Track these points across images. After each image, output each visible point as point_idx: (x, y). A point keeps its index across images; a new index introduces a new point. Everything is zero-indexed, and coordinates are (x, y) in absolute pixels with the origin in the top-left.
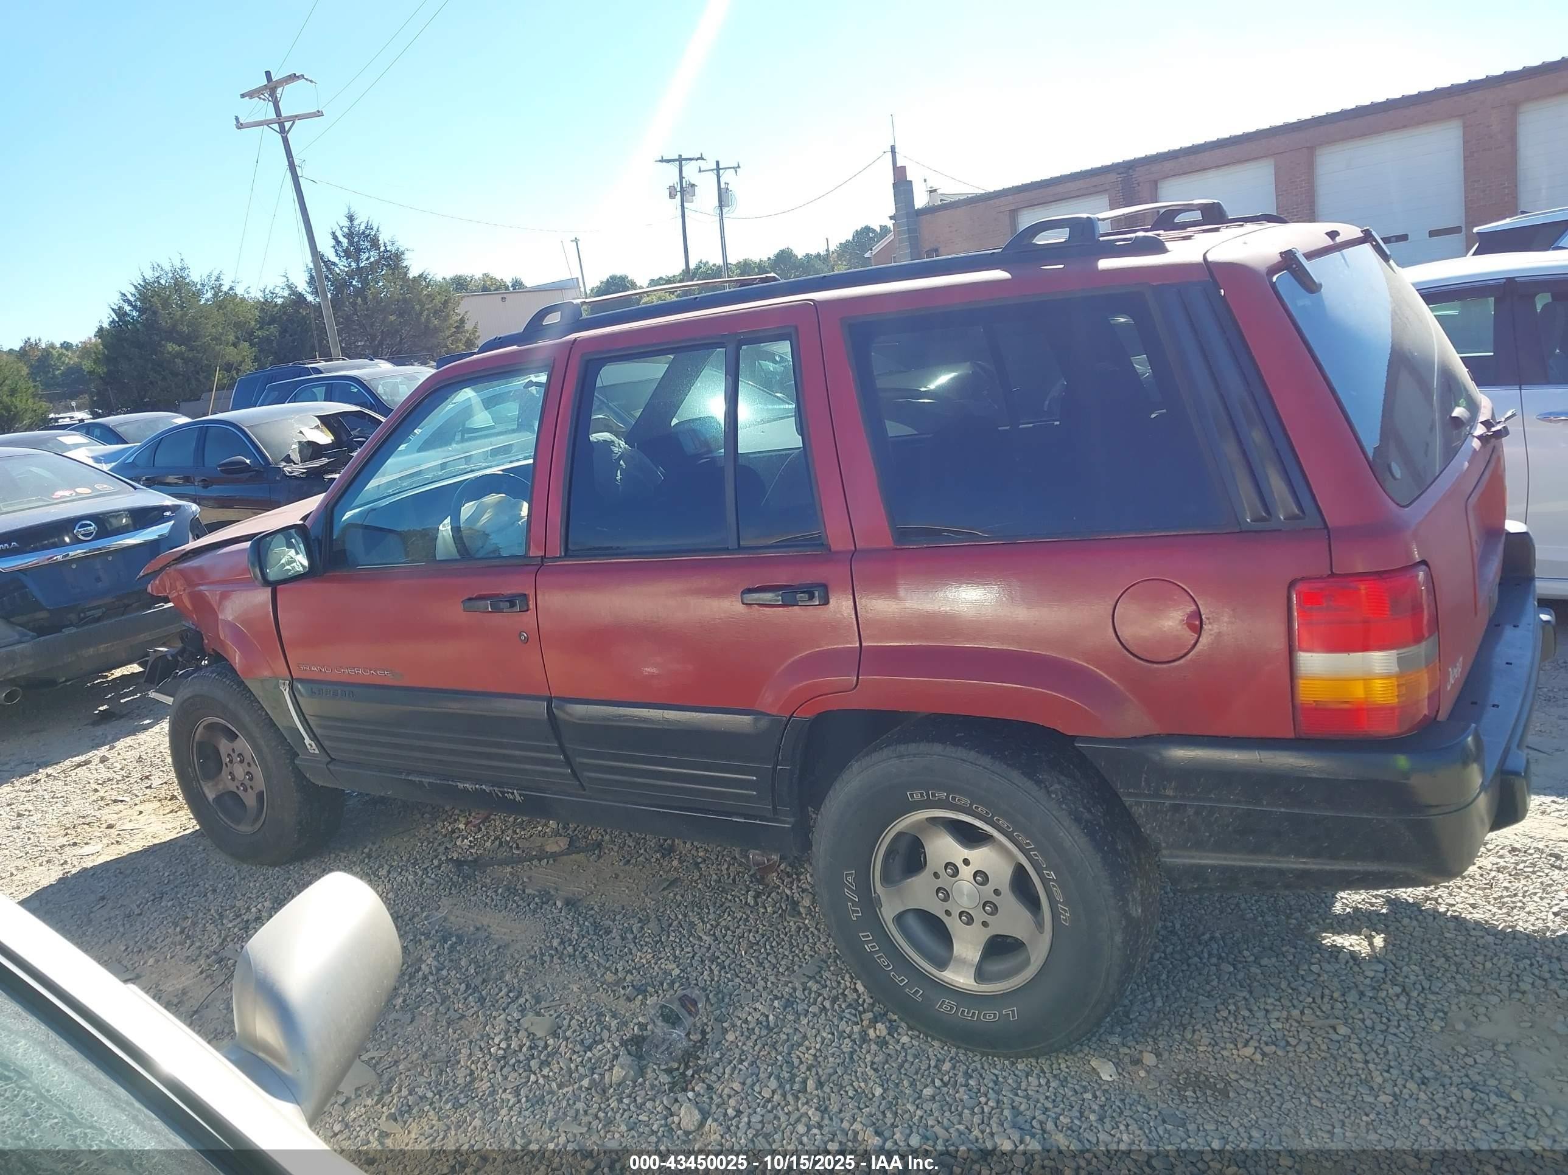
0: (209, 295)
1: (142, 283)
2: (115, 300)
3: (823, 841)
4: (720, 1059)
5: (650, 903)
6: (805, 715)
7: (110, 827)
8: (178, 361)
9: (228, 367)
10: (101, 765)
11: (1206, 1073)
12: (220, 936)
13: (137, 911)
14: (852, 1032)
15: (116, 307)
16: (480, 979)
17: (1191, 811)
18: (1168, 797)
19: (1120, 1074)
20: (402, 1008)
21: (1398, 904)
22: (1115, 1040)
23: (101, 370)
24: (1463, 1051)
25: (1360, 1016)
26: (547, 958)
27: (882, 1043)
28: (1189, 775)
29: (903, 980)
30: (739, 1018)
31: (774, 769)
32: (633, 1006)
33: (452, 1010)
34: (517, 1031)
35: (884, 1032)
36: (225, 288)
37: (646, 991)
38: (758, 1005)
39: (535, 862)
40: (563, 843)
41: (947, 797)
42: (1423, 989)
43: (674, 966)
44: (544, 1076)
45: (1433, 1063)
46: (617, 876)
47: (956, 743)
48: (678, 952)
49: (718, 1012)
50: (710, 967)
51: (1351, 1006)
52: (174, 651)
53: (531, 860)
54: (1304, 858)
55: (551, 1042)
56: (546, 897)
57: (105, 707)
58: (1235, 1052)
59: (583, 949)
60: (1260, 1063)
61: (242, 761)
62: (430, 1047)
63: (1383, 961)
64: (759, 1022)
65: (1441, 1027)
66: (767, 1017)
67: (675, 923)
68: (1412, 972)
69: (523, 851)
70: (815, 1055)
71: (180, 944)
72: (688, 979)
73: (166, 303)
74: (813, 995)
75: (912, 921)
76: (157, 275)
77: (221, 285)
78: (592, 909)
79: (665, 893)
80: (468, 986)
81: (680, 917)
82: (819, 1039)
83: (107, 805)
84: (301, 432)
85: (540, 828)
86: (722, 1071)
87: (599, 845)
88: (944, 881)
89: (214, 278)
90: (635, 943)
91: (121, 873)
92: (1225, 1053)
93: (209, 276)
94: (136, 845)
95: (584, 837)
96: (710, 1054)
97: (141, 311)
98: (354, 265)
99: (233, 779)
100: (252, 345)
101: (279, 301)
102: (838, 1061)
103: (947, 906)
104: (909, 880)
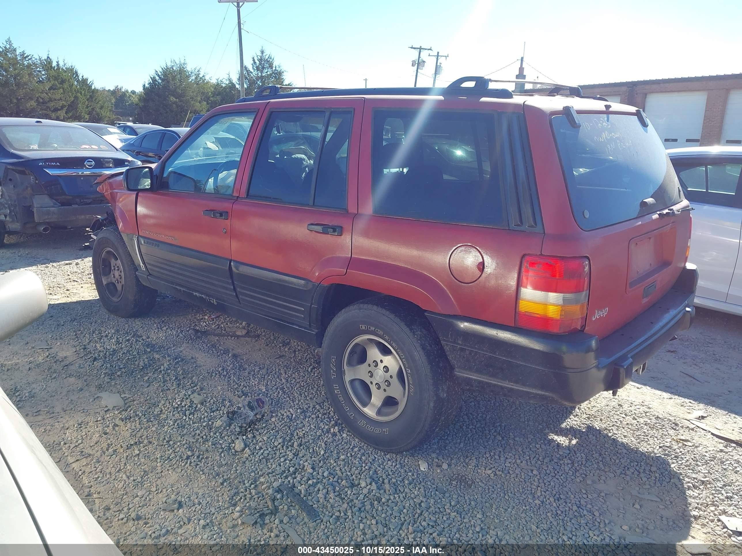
0: (193, 78)
1: (165, 68)
2: (153, 74)
3: (326, 341)
4: (265, 427)
5: (268, 362)
6: (325, 284)
7: (68, 290)
8: (174, 106)
9: (195, 112)
10: (75, 266)
11: (466, 477)
12: (89, 340)
13: (62, 324)
14: (324, 428)
15: (152, 77)
16: (182, 376)
17: (467, 352)
18: (459, 344)
19: (429, 469)
20: (146, 381)
21: (592, 429)
22: (434, 455)
23: (141, 104)
24: (584, 492)
25: (546, 468)
26: (214, 374)
27: (334, 435)
28: (467, 335)
29: (347, 409)
30: (281, 413)
31: (311, 306)
32: (239, 400)
33: (166, 386)
34: (187, 399)
35: (337, 431)
36: (201, 76)
37: (247, 395)
38: (291, 410)
39: (229, 337)
40: (244, 332)
41: (375, 329)
42: (582, 464)
43: (264, 388)
44: (189, 418)
45: (568, 493)
46: (260, 350)
47: (383, 307)
48: (269, 383)
49: (273, 409)
50: (279, 392)
51: (545, 463)
52: (103, 218)
53: (228, 336)
54: (511, 383)
55: (199, 406)
56: (226, 352)
57: (88, 244)
58: (483, 471)
59: (231, 374)
60: (492, 478)
61: (118, 270)
62: (150, 398)
63: (571, 450)
64: (288, 416)
65: (581, 481)
66: (292, 415)
67: (274, 372)
68: (581, 456)
69: (227, 332)
70: (304, 434)
71: (73, 339)
72: (267, 394)
73: (174, 78)
74: (316, 410)
75: (357, 384)
76: (173, 65)
77: (199, 74)
78: (243, 360)
79: (276, 360)
80: (176, 378)
81: (277, 370)
82: (309, 428)
83: (70, 282)
84: (206, 143)
85: (238, 325)
86: (263, 431)
87: (258, 336)
88: (372, 368)
89: (197, 70)
90: (253, 376)
91: (63, 308)
92: (479, 471)
93: (195, 69)
94: (74, 299)
95: (254, 332)
96: (262, 424)
97: (163, 80)
98: (260, 74)
99: (114, 277)
100: (208, 103)
101: (224, 85)
102: (312, 438)
103: (371, 379)
104: (359, 366)
